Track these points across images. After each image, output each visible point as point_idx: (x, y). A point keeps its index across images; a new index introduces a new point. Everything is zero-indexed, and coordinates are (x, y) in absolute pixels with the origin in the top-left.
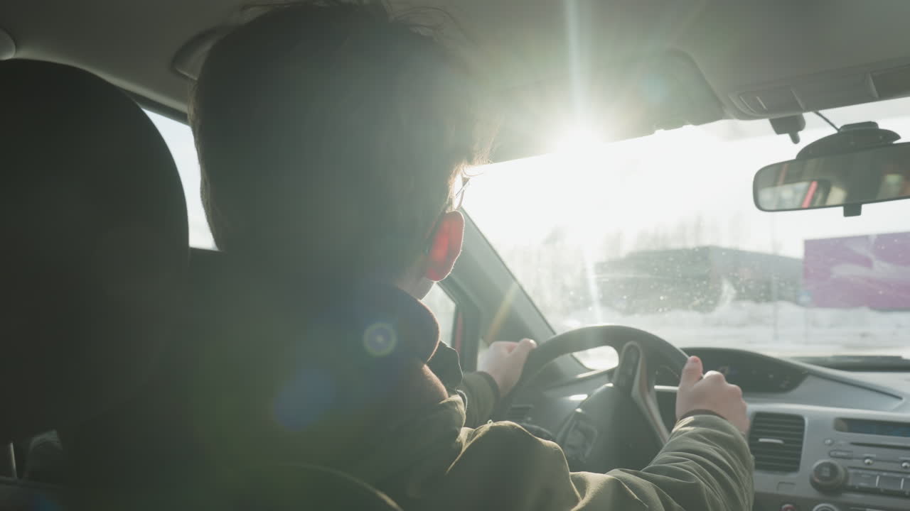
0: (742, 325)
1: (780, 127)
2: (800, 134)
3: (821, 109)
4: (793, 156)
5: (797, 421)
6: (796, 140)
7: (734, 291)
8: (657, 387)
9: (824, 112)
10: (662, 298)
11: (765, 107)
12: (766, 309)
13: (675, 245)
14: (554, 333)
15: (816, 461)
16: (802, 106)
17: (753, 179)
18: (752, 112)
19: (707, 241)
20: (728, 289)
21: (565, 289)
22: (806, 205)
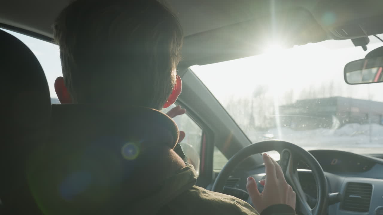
0: (353, 136)
1: (357, 43)
2: (367, 46)
3: (377, 34)
4: (363, 57)
5: (368, 186)
6: (365, 49)
7: (338, 122)
8: (298, 170)
9: (378, 35)
10: (303, 126)
11: (347, 34)
12: (366, 127)
13: (320, 96)
14: (251, 143)
15: (377, 207)
16: (365, 32)
17: (344, 68)
18: (340, 36)
19: (336, 94)
20: (336, 122)
21: (265, 118)
22: (376, 80)
